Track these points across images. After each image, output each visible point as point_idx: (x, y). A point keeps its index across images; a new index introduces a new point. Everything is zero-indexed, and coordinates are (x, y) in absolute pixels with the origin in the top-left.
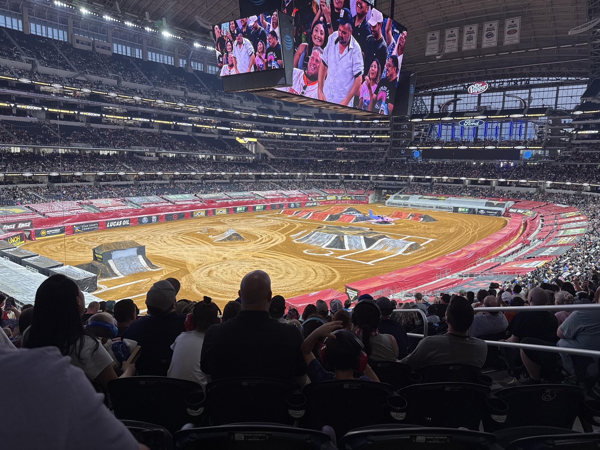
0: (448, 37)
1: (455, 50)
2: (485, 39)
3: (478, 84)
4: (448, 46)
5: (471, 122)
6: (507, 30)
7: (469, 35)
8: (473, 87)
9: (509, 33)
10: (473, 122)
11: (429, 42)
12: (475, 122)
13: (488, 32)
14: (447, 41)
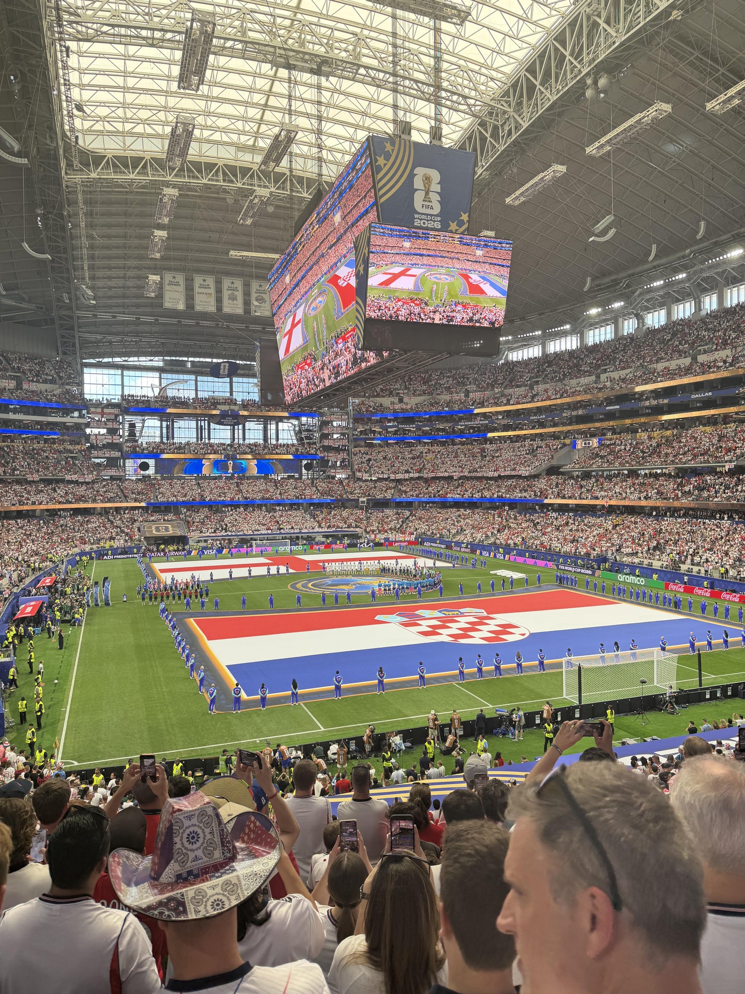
0: (200, 287)
1: (212, 308)
2: (254, 304)
4: (201, 301)
7: (230, 292)
11: (167, 287)
13: (258, 294)
14: (198, 293)
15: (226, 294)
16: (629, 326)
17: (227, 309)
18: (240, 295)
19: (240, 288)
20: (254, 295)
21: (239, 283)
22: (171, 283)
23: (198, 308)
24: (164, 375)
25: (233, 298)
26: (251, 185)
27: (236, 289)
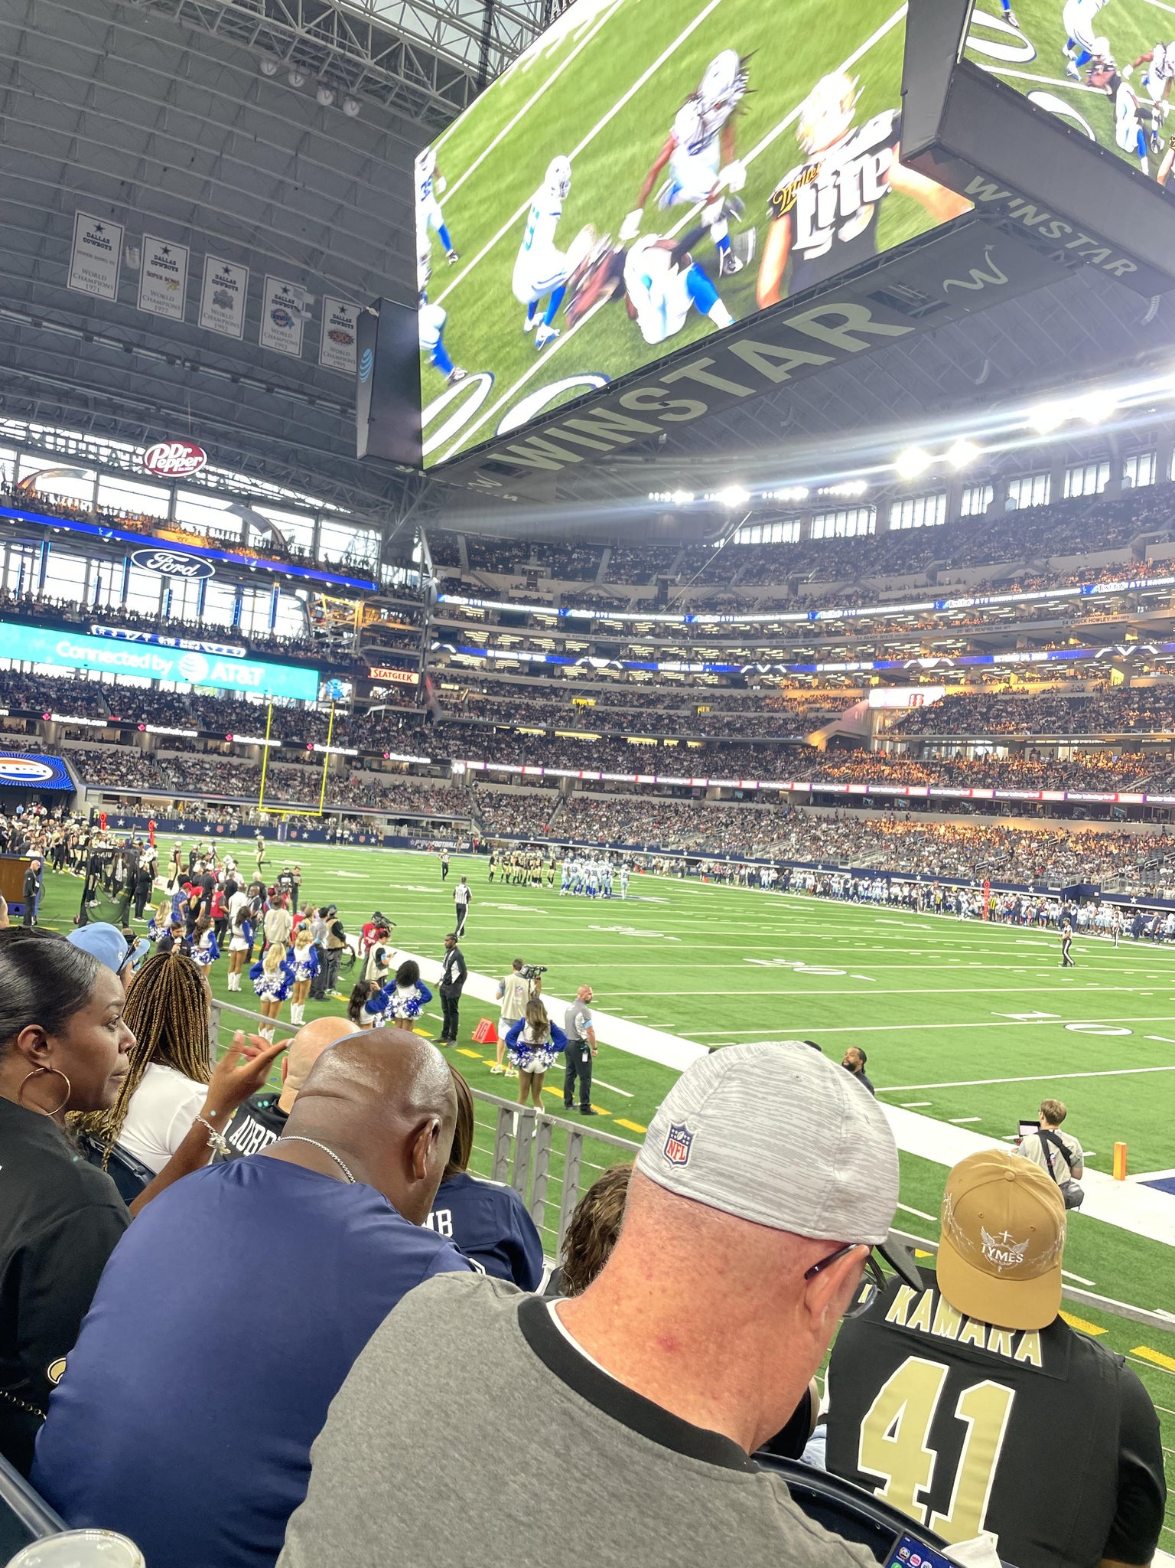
0: (153, 263)
1: (175, 313)
2: (268, 324)
3: (180, 446)
4: (153, 293)
5: (175, 562)
6: (329, 326)
7: (219, 288)
8: (162, 451)
9: (333, 335)
10: (181, 563)
11: (81, 245)
12: (185, 564)
13: (278, 307)
14: (149, 274)
15: (210, 290)
16: (975, 504)
17: (210, 318)
18: (239, 298)
19: (241, 283)
20: (269, 307)
21: (239, 275)
22: (90, 239)
23: (146, 305)
24: (25, 459)
25: (223, 301)
26: (324, 38)
27: (232, 285)
